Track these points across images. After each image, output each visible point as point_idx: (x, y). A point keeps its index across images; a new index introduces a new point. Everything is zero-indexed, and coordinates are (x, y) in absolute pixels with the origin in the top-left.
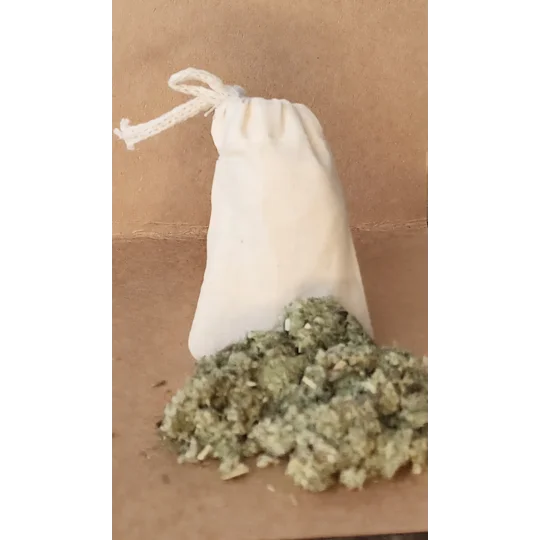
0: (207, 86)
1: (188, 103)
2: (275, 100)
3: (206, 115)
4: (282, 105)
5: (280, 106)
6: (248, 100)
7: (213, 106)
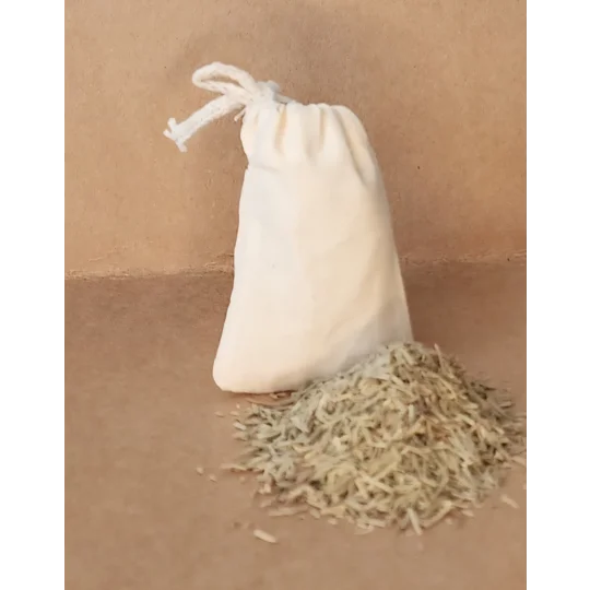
0: (236, 83)
2: (313, 106)
3: (236, 119)
4: (323, 112)
5: (319, 113)
6: (283, 105)
7: (244, 107)
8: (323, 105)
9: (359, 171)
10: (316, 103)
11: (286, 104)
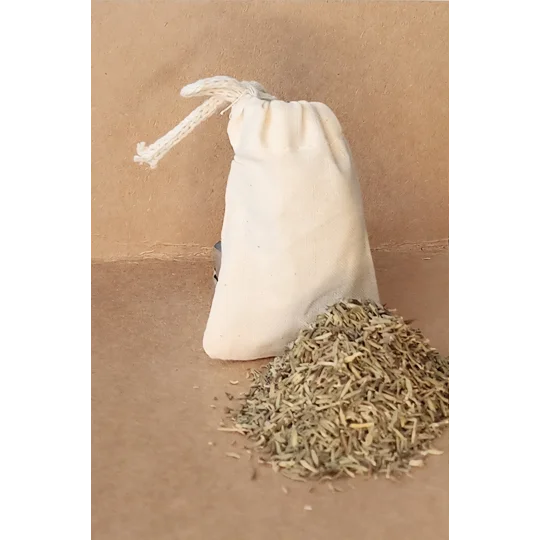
1: (204, 105)
2: (294, 103)
3: (222, 113)
4: (303, 107)
5: (300, 109)
6: (267, 103)
7: (230, 103)
8: (304, 102)
9: (336, 161)
10: (297, 100)
11: (270, 101)
